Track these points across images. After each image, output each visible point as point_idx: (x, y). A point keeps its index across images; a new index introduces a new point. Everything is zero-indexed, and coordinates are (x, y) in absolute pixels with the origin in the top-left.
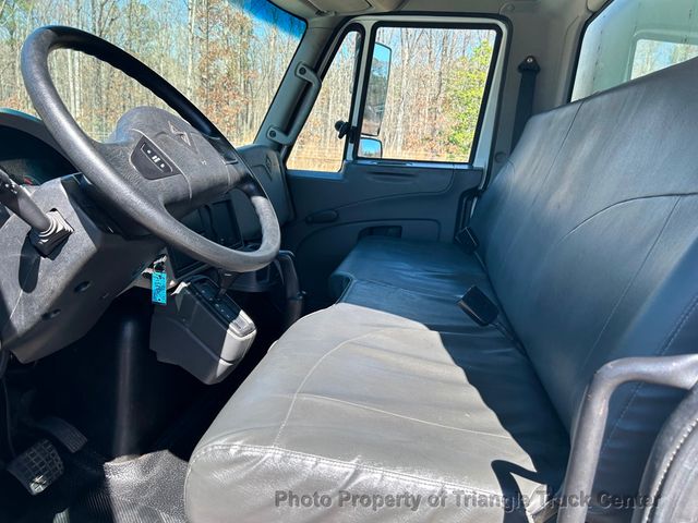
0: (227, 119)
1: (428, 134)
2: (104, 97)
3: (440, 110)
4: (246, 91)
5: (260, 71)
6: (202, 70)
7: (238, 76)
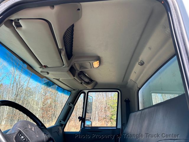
0: (49, 116)
1: (104, 117)
2: (14, 111)
3: (107, 110)
4: (55, 108)
5: (59, 102)
6: (43, 103)
7: (53, 104)
